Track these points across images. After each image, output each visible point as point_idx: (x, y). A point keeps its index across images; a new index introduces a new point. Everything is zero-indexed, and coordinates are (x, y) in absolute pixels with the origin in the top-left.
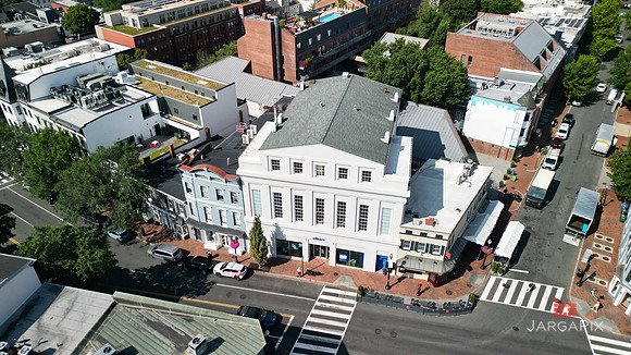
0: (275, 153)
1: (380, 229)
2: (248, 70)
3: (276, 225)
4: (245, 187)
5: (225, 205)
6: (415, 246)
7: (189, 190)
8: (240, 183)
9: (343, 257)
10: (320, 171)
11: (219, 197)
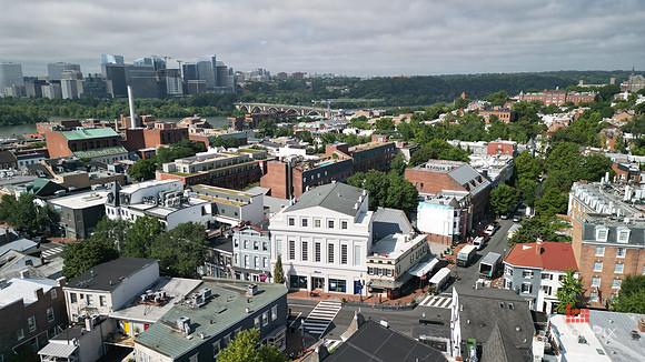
0: (291, 214)
1: (355, 262)
2: (269, 194)
3: (291, 265)
4: (272, 238)
5: (260, 252)
6: (377, 271)
7: (236, 245)
8: (270, 235)
9: (333, 285)
10: (318, 223)
11: (256, 248)
